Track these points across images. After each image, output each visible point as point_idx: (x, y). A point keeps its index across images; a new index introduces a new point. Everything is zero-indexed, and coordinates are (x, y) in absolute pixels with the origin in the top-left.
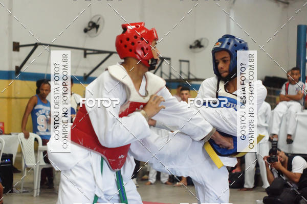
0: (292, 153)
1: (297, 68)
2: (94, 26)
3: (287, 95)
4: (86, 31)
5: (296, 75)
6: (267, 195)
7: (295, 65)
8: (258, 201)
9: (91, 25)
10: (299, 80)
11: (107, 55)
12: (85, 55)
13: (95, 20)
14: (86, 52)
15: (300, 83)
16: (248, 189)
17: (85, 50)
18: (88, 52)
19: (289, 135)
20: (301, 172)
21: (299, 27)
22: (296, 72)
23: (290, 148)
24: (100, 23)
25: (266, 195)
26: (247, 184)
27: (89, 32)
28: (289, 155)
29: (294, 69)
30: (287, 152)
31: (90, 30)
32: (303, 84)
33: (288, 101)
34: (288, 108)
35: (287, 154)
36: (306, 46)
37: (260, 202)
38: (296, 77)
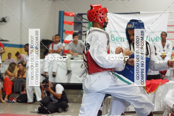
0: (55, 82)
1: (59, 35)
3: (53, 50)
5: (58, 38)
7: (57, 33)
8: (35, 109)
10: (59, 41)
15: (60, 43)
16: (30, 103)
19: (54, 72)
20: (61, 93)
21: (60, 12)
22: (57, 37)
23: (54, 80)
25: (40, 106)
26: (29, 100)
28: (54, 83)
29: (57, 35)
30: (53, 82)
33: (53, 53)
35: (52, 83)
36: (63, 22)
37: (36, 110)
38: (58, 40)
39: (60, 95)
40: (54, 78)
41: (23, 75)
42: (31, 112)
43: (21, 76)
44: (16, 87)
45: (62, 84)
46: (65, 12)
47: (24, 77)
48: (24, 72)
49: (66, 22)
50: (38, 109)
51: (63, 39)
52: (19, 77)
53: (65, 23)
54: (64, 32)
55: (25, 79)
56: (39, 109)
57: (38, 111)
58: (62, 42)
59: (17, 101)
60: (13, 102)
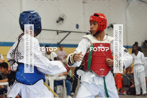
2: (61, 19)
4: (57, 22)
9: (60, 19)
11: (68, 33)
12: (58, 33)
13: (61, 17)
14: (58, 32)
16: (138, 95)
17: (57, 31)
18: (59, 32)
24: (64, 18)
26: (137, 93)
27: (59, 22)
31: (59, 21)
41: (131, 71)
43: (129, 72)
44: (125, 82)
47: (132, 72)
52: (127, 73)
55: (133, 74)
59: (127, 94)
60: (124, 94)
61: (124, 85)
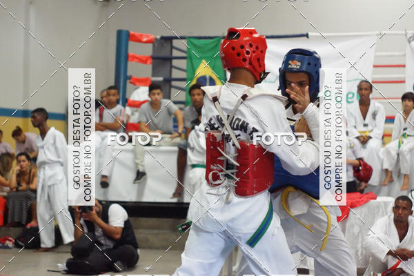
0: (106, 199)
1: (116, 87)
3: (101, 123)
5: (114, 95)
6: (72, 257)
7: (112, 83)
8: (59, 265)
10: (118, 102)
15: (119, 107)
16: (47, 250)
19: (104, 176)
20: (122, 225)
21: (119, 33)
22: (113, 91)
23: (105, 194)
25: (70, 256)
28: (104, 203)
29: (110, 88)
30: (101, 198)
32: (122, 108)
33: (102, 130)
34: (103, 139)
36: (127, 57)
37: (62, 266)
38: (113, 98)
39: (120, 231)
40: (105, 189)
41: (29, 182)
42: (49, 271)
43: (24, 186)
44: (13, 212)
45: (124, 205)
46: (132, 32)
47: (32, 186)
48: (32, 174)
49: (134, 57)
50: (65, 264)
51: (127, 97)
52: (20, 188)
53: (130, 59)
54: (128, 81)
55: (35, 191)
56: (69, 264)
57: (66, 268)
58: (124, 105)
59: (17, 246)
60: (7, 247)
61: (9, 220)
